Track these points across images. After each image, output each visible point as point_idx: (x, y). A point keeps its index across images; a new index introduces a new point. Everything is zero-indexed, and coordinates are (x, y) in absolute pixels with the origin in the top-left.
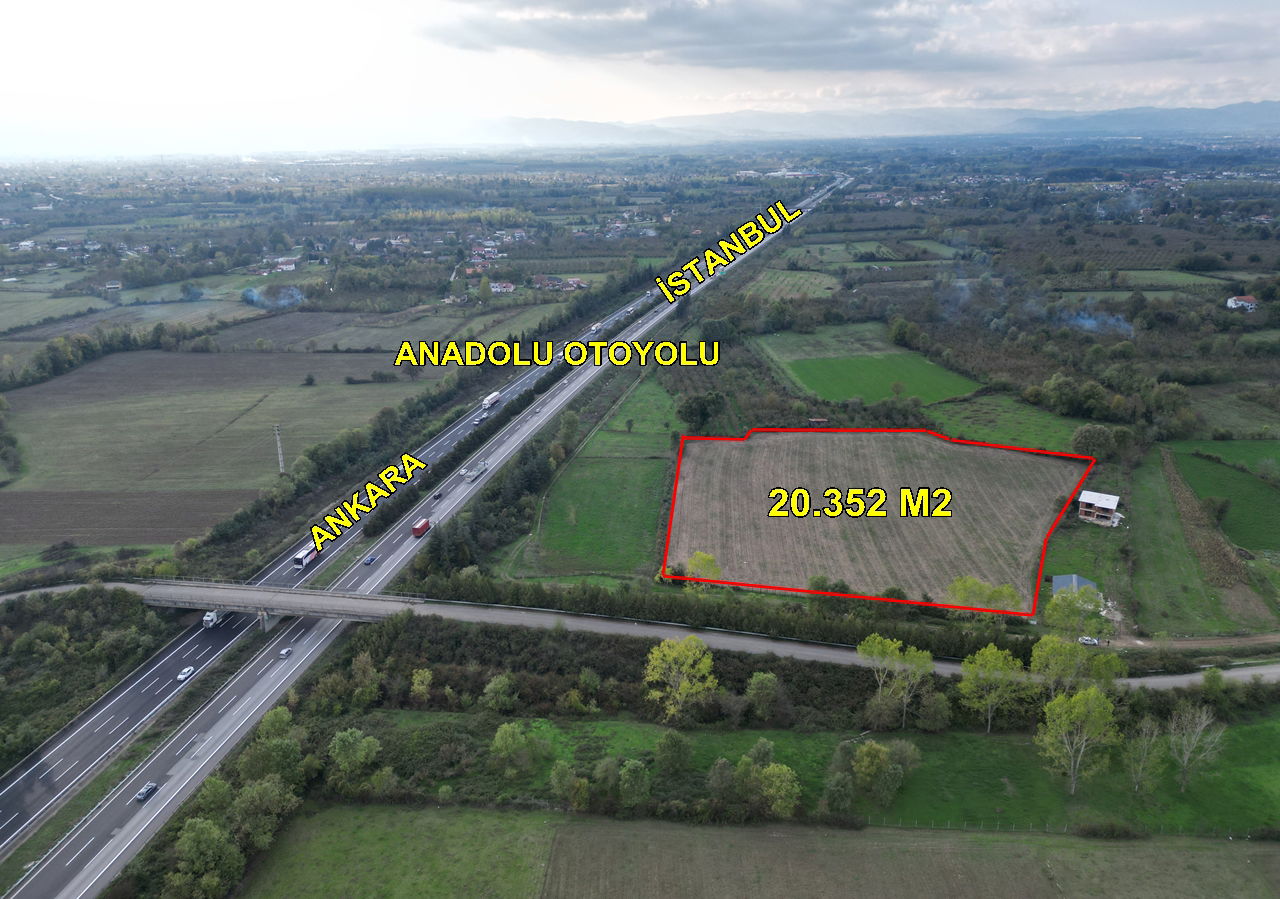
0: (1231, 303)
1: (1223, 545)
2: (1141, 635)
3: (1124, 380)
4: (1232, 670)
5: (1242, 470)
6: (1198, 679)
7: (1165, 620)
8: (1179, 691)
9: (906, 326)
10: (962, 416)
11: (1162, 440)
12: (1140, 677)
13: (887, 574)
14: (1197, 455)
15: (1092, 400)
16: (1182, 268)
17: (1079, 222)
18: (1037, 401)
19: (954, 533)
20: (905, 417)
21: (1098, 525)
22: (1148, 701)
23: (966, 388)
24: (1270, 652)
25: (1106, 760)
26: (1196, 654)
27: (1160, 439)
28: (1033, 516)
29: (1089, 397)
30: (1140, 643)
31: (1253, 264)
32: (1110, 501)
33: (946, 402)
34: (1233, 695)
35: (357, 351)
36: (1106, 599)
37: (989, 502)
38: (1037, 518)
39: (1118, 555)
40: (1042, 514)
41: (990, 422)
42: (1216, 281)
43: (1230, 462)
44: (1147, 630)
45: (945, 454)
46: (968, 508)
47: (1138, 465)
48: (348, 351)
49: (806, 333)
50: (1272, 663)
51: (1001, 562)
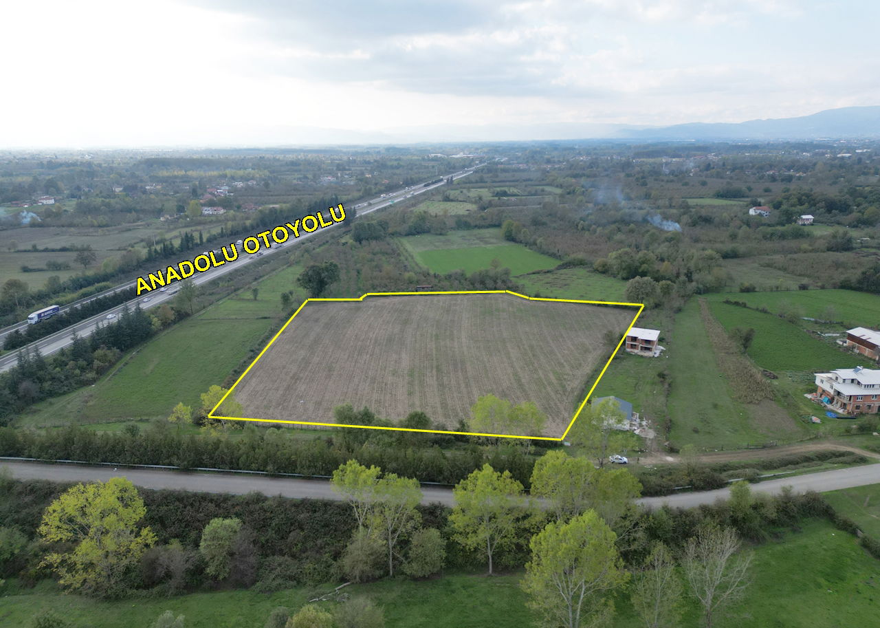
0: (752, 212)
1: (749, 368)
2: (672, 451)
3: (672, 253)
4: (762, 483)
5: (764, 311)
6: (723, 495)
7: (696, 435)
8: (705, 510)
9: (513, 224)
10: (544, 282)
11: (700, 294)
12: (665, 495)
13: (438, 405)
14: (727, 302)
15: (645, 265)
16: (718, 196)
17: (652, 176)
18: (604, 270)
19: (512, 367)
20: (495, 282)
21: (642, 356)
22: (671, 523)
23: (551, 264)
24: (798, 463)
25: (611, 610)
26: (724, 468)
27: (699, 292)
28: (587, 351)
29: (643, 263)
30: (670, 459)
31: (767, 193)
32: (652, 335)
33: (534, 273)
34: (763, 511)
35: (53, 250)
36: (641, 418)
37: (551, 341)
38: (590, 352)
39: (658, 379)
40: (595, 349)
41: (566, 285)
42: (741, 203)
43: (754, 306)
44: (677, 446)
45: (522, 308)
46: (531, 347)
47: (679, 310)
48: (46, 250)
49: (441, 234)
50: (801, 473)
51: (549, 389)
